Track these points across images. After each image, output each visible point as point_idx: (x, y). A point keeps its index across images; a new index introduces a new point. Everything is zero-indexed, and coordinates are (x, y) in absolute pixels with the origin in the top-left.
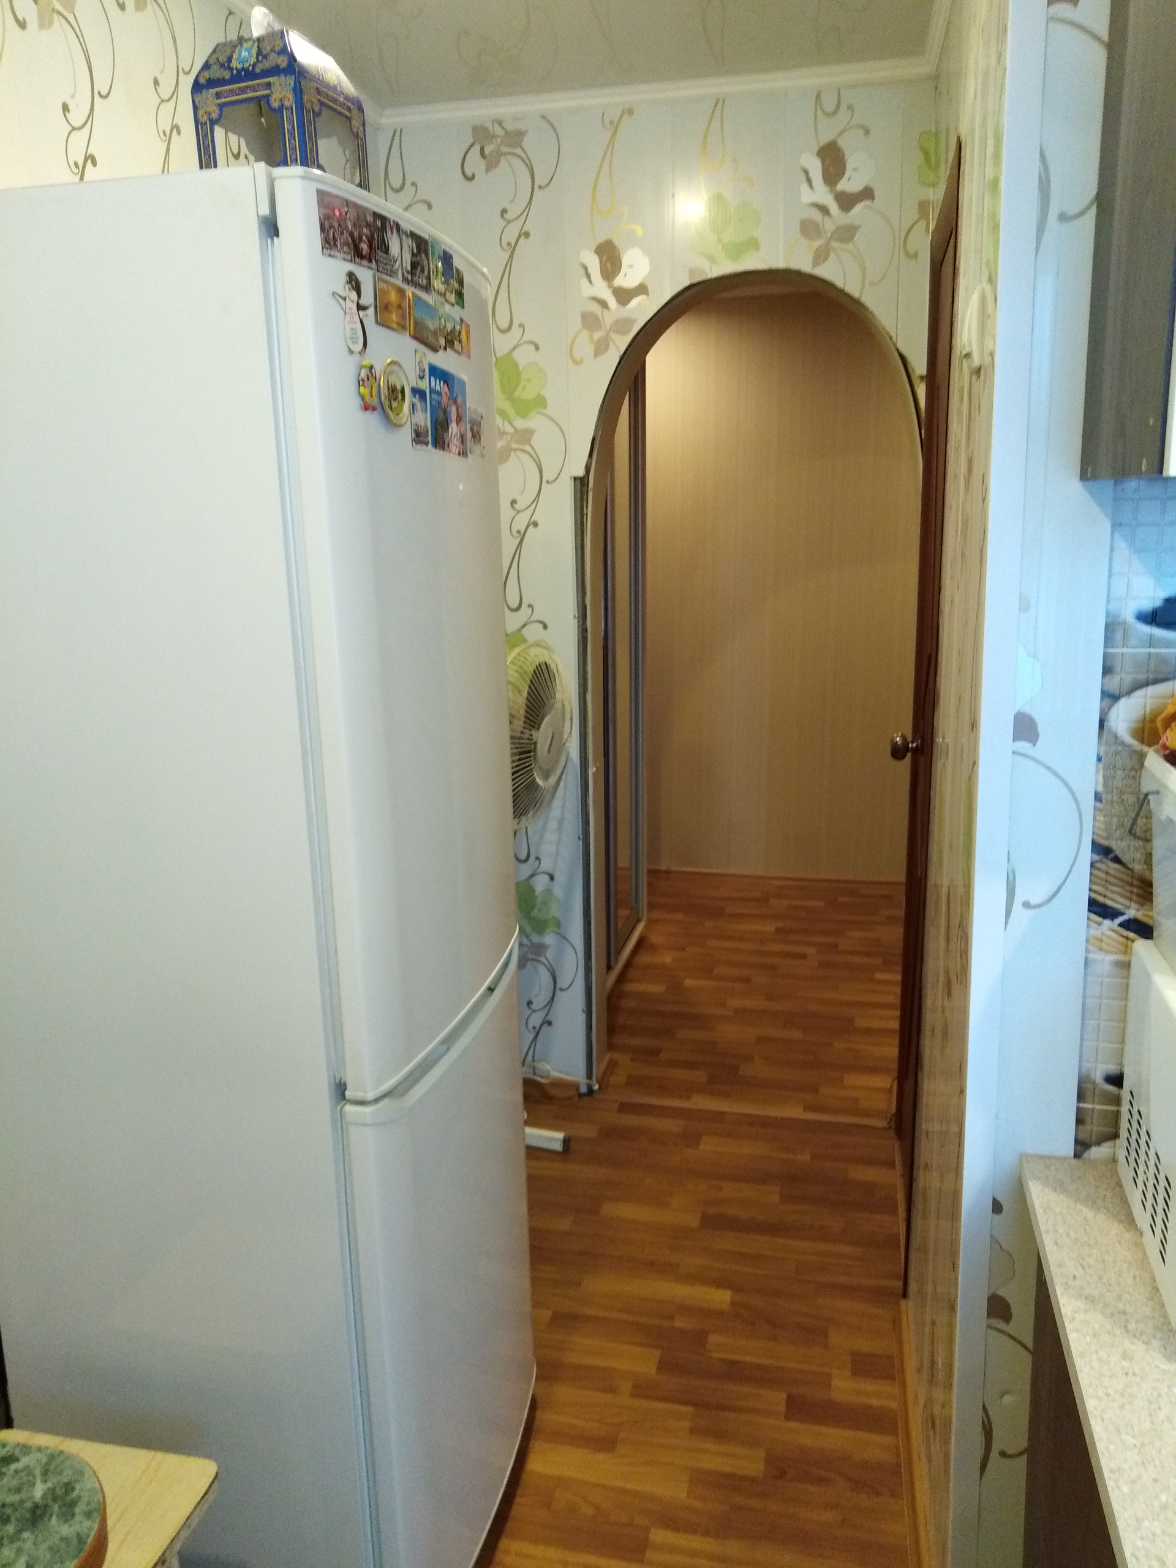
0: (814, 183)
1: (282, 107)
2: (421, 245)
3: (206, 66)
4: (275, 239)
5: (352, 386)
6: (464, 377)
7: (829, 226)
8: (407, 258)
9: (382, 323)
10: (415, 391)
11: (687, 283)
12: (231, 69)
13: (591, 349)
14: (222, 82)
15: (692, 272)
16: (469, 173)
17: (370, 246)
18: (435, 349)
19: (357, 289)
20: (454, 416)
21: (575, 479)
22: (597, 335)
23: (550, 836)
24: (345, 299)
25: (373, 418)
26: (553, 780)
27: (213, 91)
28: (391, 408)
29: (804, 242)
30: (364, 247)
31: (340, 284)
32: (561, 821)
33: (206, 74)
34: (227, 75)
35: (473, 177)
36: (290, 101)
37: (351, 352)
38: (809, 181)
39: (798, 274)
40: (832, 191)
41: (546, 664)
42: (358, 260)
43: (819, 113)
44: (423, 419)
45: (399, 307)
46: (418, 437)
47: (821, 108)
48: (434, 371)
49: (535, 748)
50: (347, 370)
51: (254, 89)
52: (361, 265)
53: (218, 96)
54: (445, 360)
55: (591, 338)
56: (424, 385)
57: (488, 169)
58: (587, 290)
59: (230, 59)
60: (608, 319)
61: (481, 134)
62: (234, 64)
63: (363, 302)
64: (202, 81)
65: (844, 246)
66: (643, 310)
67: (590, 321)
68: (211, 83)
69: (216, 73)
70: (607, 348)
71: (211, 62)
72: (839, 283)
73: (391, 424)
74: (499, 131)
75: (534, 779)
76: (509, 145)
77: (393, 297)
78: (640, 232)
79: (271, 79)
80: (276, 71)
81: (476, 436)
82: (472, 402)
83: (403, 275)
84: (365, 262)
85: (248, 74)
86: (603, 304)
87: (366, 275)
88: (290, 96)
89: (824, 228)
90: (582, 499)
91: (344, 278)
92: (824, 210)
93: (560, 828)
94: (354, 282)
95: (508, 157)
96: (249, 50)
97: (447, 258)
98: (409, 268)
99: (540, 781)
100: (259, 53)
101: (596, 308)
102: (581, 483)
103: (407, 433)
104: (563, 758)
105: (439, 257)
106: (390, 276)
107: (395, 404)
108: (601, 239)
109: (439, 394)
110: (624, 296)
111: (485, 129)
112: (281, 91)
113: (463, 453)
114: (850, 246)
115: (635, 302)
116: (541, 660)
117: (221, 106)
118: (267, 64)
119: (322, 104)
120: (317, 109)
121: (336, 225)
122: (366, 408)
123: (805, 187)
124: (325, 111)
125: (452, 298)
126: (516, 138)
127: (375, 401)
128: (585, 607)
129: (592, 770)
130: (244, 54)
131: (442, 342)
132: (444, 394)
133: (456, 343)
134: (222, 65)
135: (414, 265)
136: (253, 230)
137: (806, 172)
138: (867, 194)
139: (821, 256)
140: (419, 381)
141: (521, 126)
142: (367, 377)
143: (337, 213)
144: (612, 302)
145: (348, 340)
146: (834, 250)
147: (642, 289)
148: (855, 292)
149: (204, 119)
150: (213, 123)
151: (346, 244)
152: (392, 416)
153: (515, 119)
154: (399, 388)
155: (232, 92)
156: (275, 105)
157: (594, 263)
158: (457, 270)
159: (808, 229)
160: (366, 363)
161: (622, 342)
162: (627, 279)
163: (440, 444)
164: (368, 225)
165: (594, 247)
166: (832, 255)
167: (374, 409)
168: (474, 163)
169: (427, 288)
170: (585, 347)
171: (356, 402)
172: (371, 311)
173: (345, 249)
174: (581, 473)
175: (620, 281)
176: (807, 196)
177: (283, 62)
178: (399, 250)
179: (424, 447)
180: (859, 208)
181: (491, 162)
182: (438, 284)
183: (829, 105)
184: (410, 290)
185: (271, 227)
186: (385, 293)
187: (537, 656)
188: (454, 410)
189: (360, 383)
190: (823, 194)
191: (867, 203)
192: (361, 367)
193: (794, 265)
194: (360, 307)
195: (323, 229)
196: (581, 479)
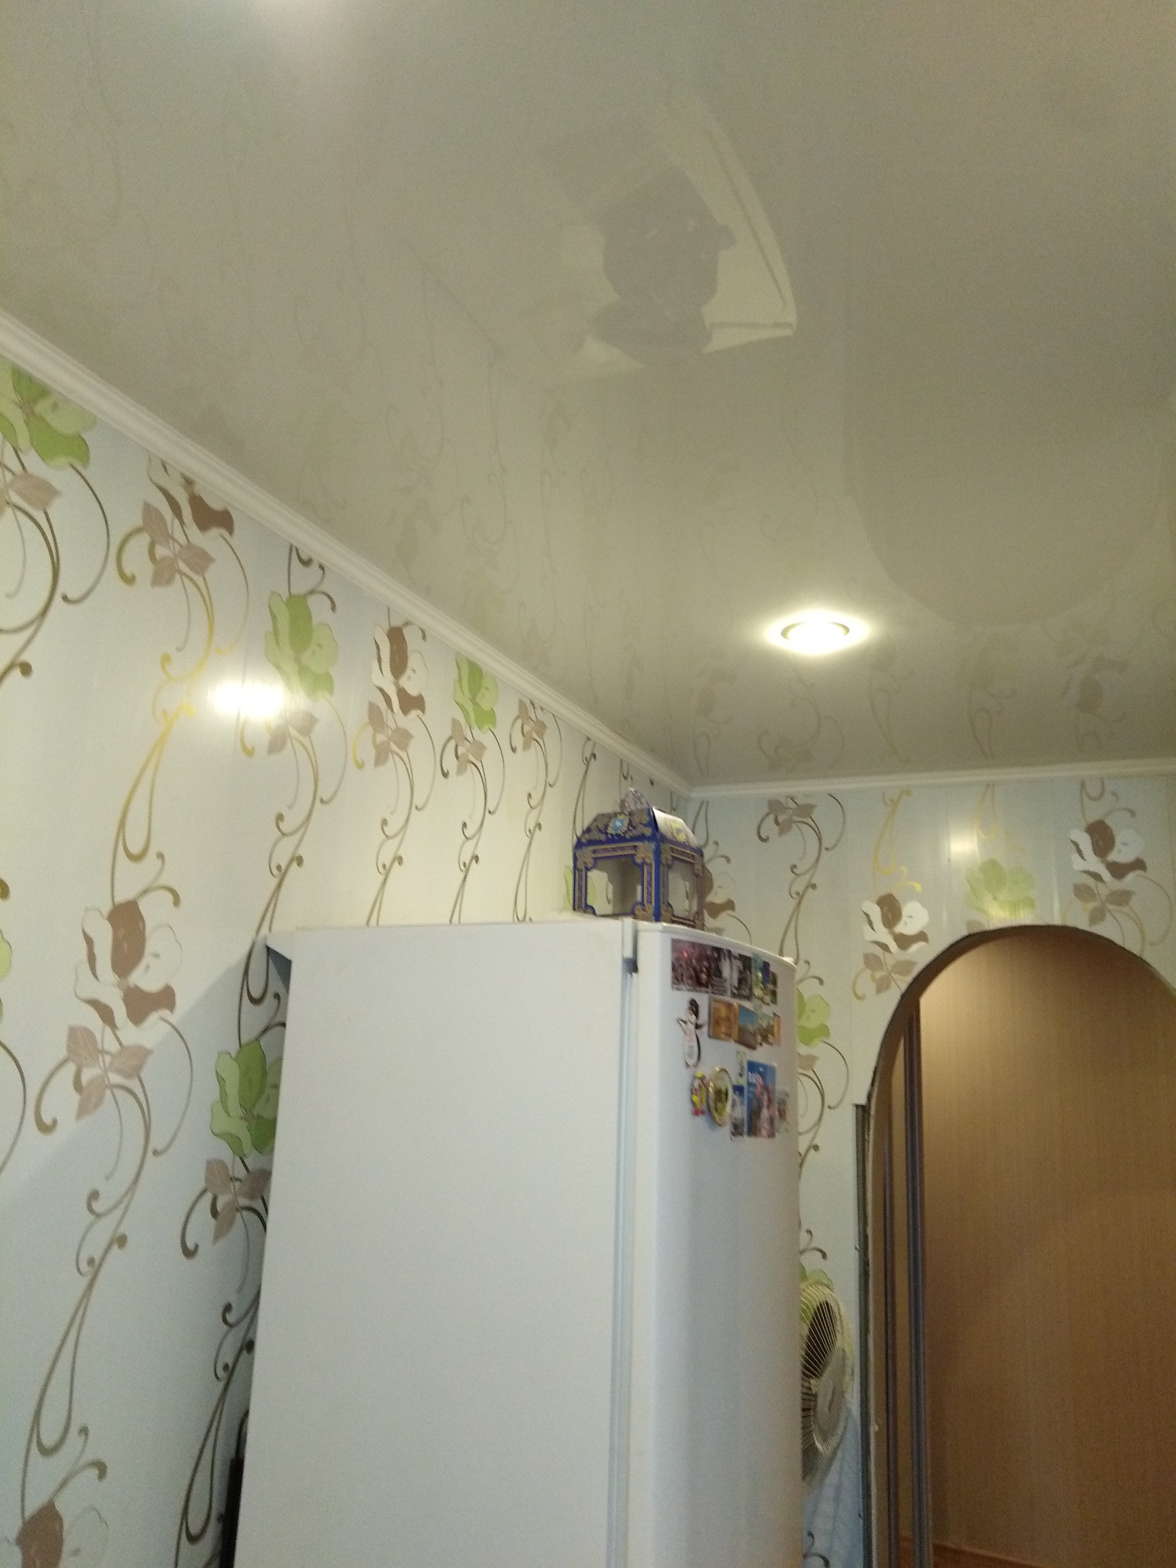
0: (1085, 853)
1: (644, 863)
2: (746, 962)
3: (588, 830)
4: (634, 974)
5: (686, 1094)
6: (775, 1064)
7: (1103, 890)
8: (736, 975)
9: (713, 1035)
10: (738, 1089)
11: (964, 932)
12: (607, 834)
13: (873, 987)
14: (600, 842)
15: (969, 924)
16: (764, 836)
17: (709, 975)
18: (752, 1047)
19: (696, 1013)
20: (765, 1103)
21: (857, 1106)
22: (879, 974)
23: (826, 1507)
24: (685, 1022)
25: (701, 1120)
26: (834, 1441)
27: (591, 848)
28: (716, 1110)
29: (1078, 903)
30: (704, 976)
31: (683, 1011)
32: (839, 1488)
33: (587, 836)
34: (603, 837)
35: (768, 838)
36: (650, 858)
37: (688, 1065)
38: (1080, 852)
39: (1075, 930)
40: (1103, 862)
41: (827, 1303)
42: (698, 988)
43: (1086, 799)
44: (741, 1112)
45: (728, 1019)
46: (737, 1130)
47: (1087, 794)
48: (753, 1067)
49: (815, 1406)
50: (683, 1080)
51: (623, 849)
52: (701, 991)
53: (594, 852)
54: (761, 1055)
55: (873, 978)
56: (743, 1082)
57: (781, 833)
58: (869, 935)
59: (606, 826)
60: (889, 961)
61: (775, 807)
62: (610, 831)
63: (700, 1022)
64: (584, 840)
65: (1120, 908)
66: (922, 955)
67: (872, 962)
68: (591, 843)
69: (596, 835)
70: (888, 987)
71: (592, 827)
72: (1119, 941)
73: (715, 1123)
74: (792, 804)
75: (814, 1442)
76: (799, 816)
77: (723, 1012)
78: (918, 888)
79: (636, 844)
80: (642, 838)
81: (782, 1114)
82: (780, 1085)
83: (732, 991)
84: (704, 989)
85: (620, 838)
86: (885, 947)
87: (703, 999)
88: (651, 856)
89: (1098, 892)
90: (863, 1126)
91: (686, 1005)
92: (1097, 877)
93: (837, 1500)
94: (694, 1007)
95: (799, 824)
96: (622, 821)
97: (765, 968)
98: (736, 985)
99: (818, 1445)
100: (630, 823)
101: (878, 951)
102: (862, 1111)
103: (728, 1129)
104: (843, 1415)
105: (760, 969)
106: (721, 995)
107: (719, 1105)
108: (883, 892)
109: (754, 1085)
110: (904, 941)
111: (780, 803)
112: (645, 852)
113: (771, 1135)
114: (1125, 909)
115: (915, 948)
116: (822, 1299)
117: (595, 859)
118: (635, 833)
119: (674, 858)
120: (670, 863)
121: (683, 964)
122: (697, 1112)
123: (1075, 857)
124: (676, 862)
125: (768, 999)
126: (805, 810)
127: (704, 1107)
128: (866, 1237)
129: (874, 1428)
130: (618, 824)
131: (759, 1038)
132: (758, 1085)
133: (770, 1036)
134: (600, 831)
135: (740, 981)
136: (618, 967)
137: (1076, 844)
138: (1139, 865)
139: (1097, 916)
140: (739, 1079)
141: (812, 801)
142: (699, 1087)
143: (685, 954)
144: (893, 946)
145: (687, 1056)
146: (1109, 911)
147: (922, 937)
148: (1136, 950)
149: (580, 865)
150: (588, 869)
151: (691, 978)
152: (716, 1115)
153: (806, 796)
154: (723, 1090)
155: (606, 850)
156: (639, 861)
157: (876, 913)
158: (773, 973)
159: (1082, 892)
160: (699, 1074)
161: (903, 983)
162: (908, 926)
163: (753, 1131)
164: (708, 958)
165: (876, 898)
166: (1108, 915)
167: (703, 1113)
168: (770, 828)
169: (748, 998)
170: (866, 984)
171: (688, 1107)
172: (705, 1029)
173: (690, 982)
174: (863, 1101)
175: (900, 928)
176: (1078, 864)
177: (648, 831)
178: (729, 972)
179: (741, 1137)
180: (1131, 877)
181: (784, 828)
182: (758, 992)
183: (1093, 789)
184: (735, 1002)
185: (632, 966)
186: (717, 1010)
187: (815, 1295)
188: (765, 1097)
189: (693, 1091)
190: (1094, 864)
191: (1138, 872)
192: (695, 1077)
193: (1071, 922)
194: (698, 1027)
195: (674, 969)
196: (862, 1107)
